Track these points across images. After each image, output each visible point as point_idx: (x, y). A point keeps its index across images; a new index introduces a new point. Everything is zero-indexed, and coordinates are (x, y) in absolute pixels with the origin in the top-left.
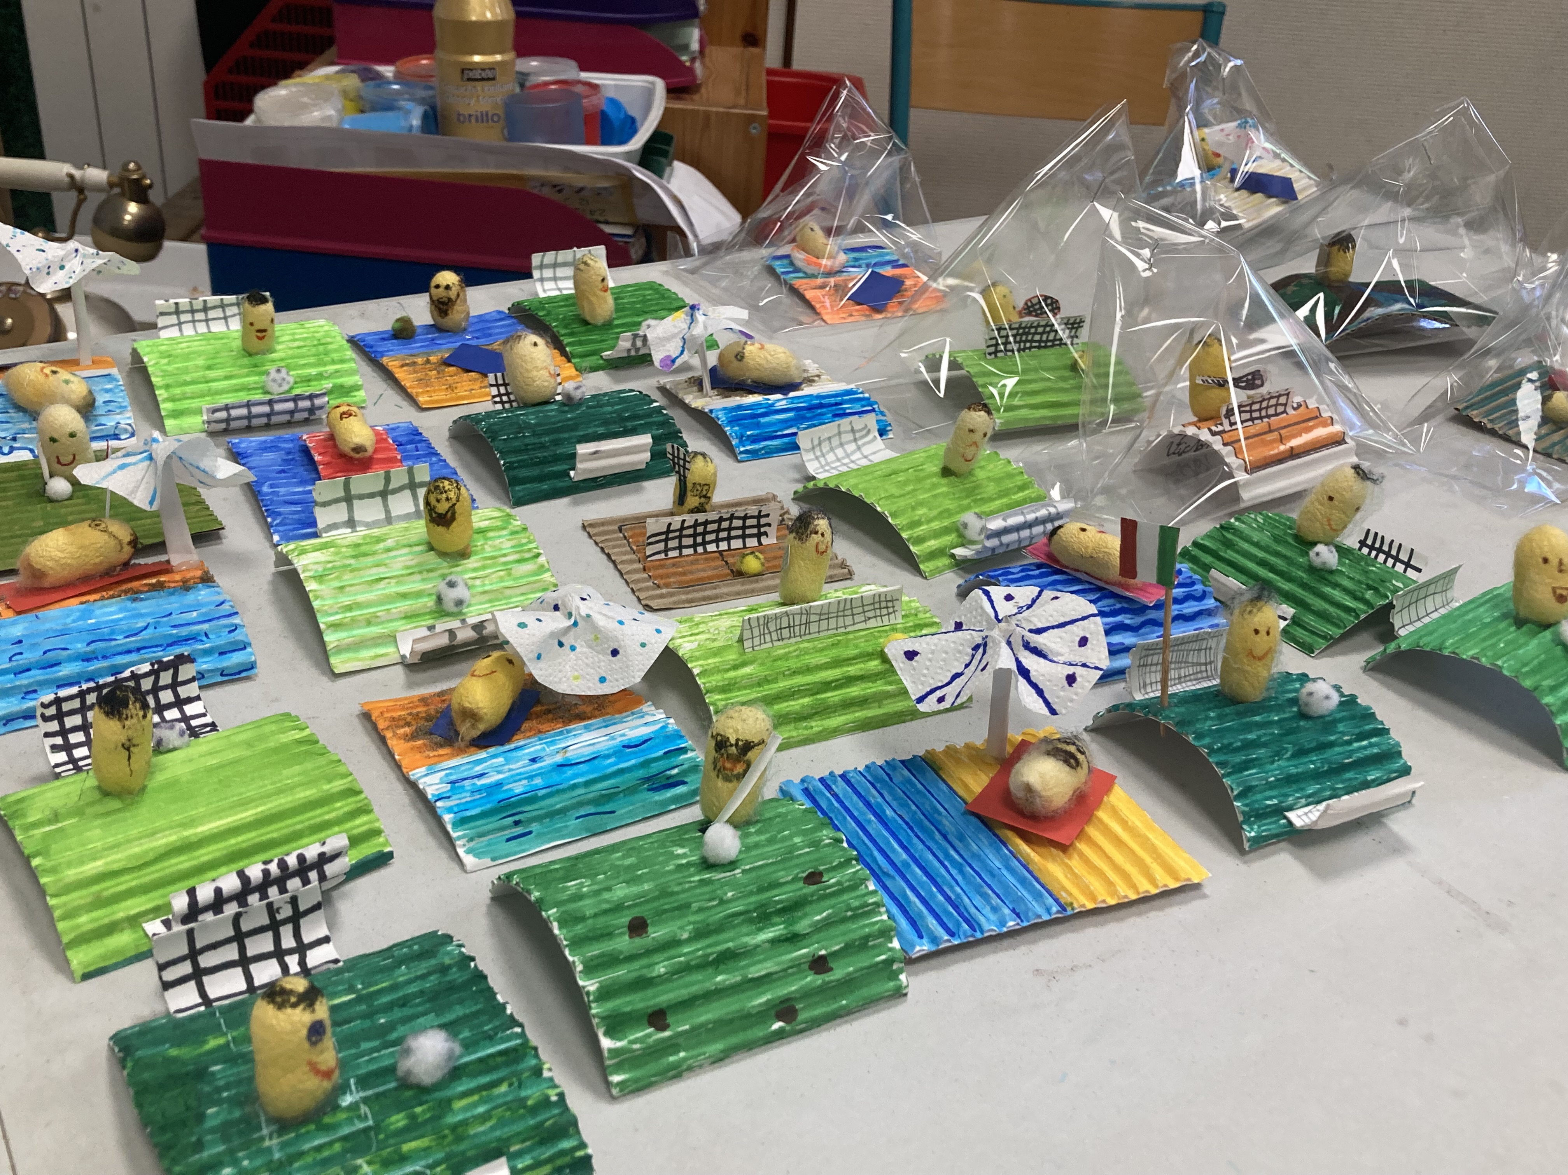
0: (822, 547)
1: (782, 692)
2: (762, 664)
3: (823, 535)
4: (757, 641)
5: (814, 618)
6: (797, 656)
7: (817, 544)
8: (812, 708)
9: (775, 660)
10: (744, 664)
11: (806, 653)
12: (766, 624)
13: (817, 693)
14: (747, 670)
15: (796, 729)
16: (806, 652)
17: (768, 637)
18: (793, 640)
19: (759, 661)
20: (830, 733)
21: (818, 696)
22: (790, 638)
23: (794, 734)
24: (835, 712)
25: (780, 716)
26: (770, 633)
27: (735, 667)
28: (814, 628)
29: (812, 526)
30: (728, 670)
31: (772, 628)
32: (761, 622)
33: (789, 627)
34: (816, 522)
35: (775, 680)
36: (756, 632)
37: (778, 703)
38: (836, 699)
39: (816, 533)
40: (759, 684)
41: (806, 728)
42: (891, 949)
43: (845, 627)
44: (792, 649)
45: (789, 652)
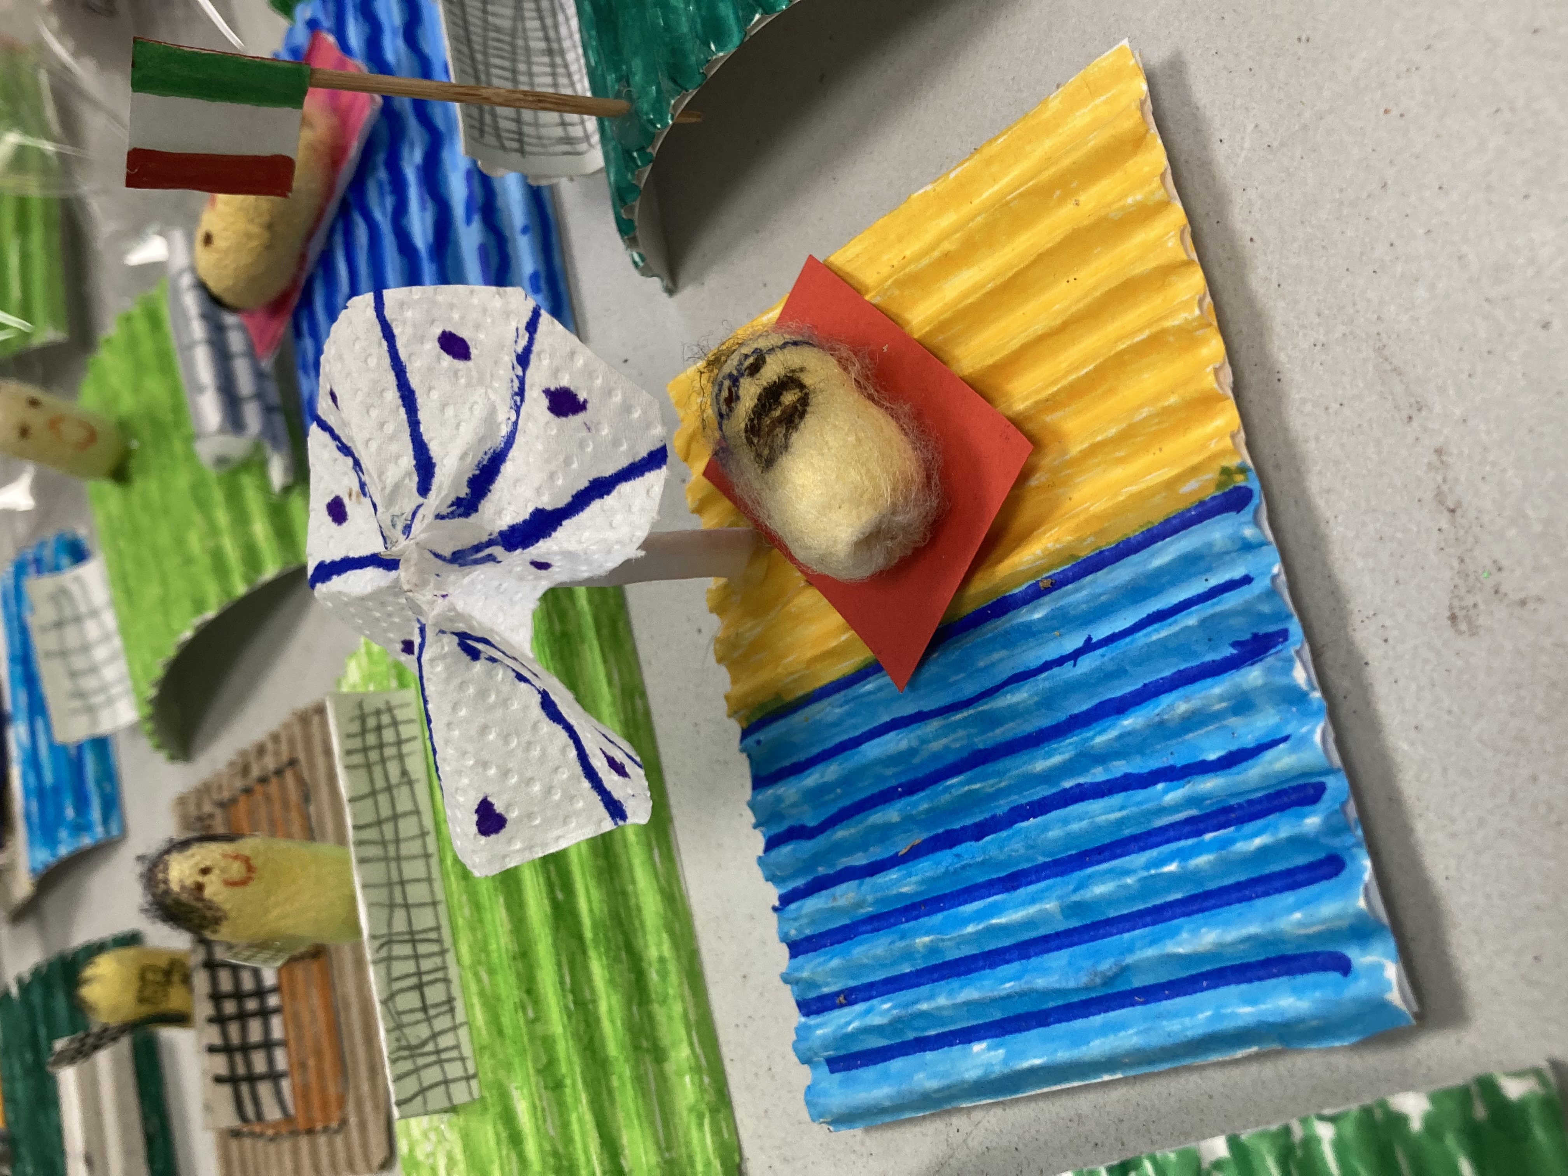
0: (236, 870)
1: (577, 1036)
2: (508, 1066)
3: (205, 871)
4: (454, 1070)
5: (400, 924)
6: (491, 971)
7: (231, 884)
8: (616, 959)
9: (500, 1032)
10: (508, 1117)
11: (484, 948)
12: (412, 1050)
13: (580, 938)
14: (522, 1108)
15: (664, 1001)
16: (481, 948)
17: (445, 1041)
18: (453, 972)
19: (502, 1074)
20: (675, 913)
21: (588, 934)
22: (446, 981)
23: (677, 1008)
24: (624, 893)
25: (636, 1048)
26: (434, 1036)
27: (515, 1139)
28: (424, 919)
29: (184, 897)
30: (522, 1159)
31: (423, 1031)
32: (407, 1065)
33: (420, 987)
34: (175, 887)
35: (547, 1043)
36: (432, 1075)
37: (603, 1046)
38: (596, 894)
39: (200, 887)
40: (557, 1086)
41: (664, 975)
42: (1432, 1124)
43: (423, 834)
44: (474, 988)
45: (482, 993)
